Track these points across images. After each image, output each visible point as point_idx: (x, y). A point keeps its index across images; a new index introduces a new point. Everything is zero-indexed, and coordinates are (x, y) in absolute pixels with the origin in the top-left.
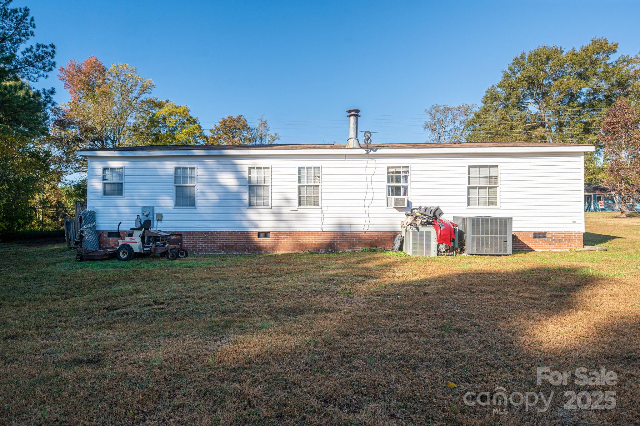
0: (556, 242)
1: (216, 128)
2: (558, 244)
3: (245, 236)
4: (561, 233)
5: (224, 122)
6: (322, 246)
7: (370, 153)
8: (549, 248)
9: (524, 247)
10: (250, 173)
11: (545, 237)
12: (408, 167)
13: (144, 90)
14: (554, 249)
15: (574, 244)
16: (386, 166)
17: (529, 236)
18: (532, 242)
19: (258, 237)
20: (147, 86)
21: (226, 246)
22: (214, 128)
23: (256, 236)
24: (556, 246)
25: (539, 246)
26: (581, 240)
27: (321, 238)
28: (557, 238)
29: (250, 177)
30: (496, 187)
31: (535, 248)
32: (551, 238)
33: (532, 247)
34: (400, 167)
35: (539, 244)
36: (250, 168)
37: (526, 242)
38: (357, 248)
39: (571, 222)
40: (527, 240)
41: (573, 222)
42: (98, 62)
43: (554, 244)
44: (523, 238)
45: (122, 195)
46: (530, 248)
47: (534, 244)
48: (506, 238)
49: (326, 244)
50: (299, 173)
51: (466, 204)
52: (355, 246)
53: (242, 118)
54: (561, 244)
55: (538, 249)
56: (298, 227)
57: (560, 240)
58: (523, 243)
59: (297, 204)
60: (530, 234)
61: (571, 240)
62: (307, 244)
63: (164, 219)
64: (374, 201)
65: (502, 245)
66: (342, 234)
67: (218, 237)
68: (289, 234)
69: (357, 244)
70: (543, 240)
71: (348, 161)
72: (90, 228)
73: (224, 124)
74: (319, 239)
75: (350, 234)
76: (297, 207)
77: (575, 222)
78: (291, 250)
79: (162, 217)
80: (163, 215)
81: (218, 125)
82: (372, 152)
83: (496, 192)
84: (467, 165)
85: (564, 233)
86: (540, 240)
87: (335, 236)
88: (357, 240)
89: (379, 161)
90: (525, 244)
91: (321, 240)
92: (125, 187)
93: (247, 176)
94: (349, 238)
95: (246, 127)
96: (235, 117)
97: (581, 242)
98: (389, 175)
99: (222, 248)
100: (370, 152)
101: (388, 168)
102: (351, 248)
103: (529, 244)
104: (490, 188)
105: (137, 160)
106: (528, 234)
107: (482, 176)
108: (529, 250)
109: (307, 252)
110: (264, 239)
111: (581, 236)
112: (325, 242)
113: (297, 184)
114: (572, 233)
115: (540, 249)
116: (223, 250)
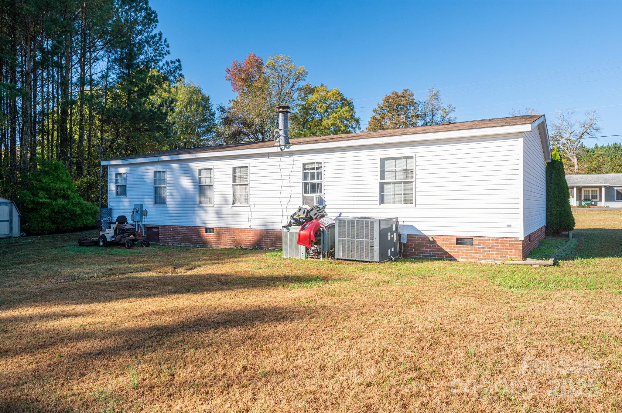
0: (485, 251)
1: (379, 107)
2: (487, 254)
3: (197, 229)
4: (492, 240)
5: (388, 99)
6: (250, 243)
7: (284, 151)
8: (476, 258)
9: (444, 254)
10: (200, 174)
11: (472, 244)
12: (321, 163)
13: (298, 78)
14: (482, 259)
15: (509, 255)
16: (302, 162)
17: (451, 241)
18: (454, 249)
19: (206, 232)
20: (300, 73)
21: (185, 239)
22: (377, 108)
23: (204, 231)
24: (485, 256)
25: (462, 255)
26: (519, 250)
27: (251, 234)
28: (487, 245)
29: (200, 178)
30: (412, 182)
31: (458, 257)
32: (479, 245)
33: (455, 255)
34: (314, 163)
35: (463, 252)
36: (200, 170)
37: (446, 249)
38: (278, 247)
39: (505, 225)
40: (447, 247)
41: (508, 226)
42: (256, 58)
43: (481, 253)
44: (443, 244)
45: (125, 195)
46: (452, 257)
47: (457, 252)
48: (372, 243)
49: (253, 241)
50: (234, 172)
51: (378, 202)
52: (277, 244)
53: (408, 91)
54: (492, 254)
55: (462, 258)
56: (233, 224)
57: (490, 248)
58: (443, 250)
59: (231, 202)
60: (453, 239)
61: (505, 249)
62: (239, 240)
63: (148, 214)
64: (292, 199)
65: (368, 250)
66: (267, 231)
67: (180, 231)
68: (228, 230)
69: (278, 242)
70: (468, 247)
71: (271, 159)
72: (105, 221)
73: (388, 102)
74: (248, 236)
75: (272, 231)
76: (232, 205)
77: (510, 226)
78: (228, 245)
79: (147, 213)
80: (148, 211)
81: (381, 103)
82: (286, 150)
83: (412, 188)
84: (379, 158)
85: (496, 239)
86: (464, 247)
87: (260, 233)
88: (278, 238)
89: (296, 158)
90: (446, 252)
91: (250, 236)
92: (127, 189)
93: (198, 177)
94: (271, 236)
95: (412, 103)
96: (400, 92)
97: (520, 253)
98: (305, 171)
99: (182, 241)
100: (284, 149)
101: (304, 165)
102: (273, 246)
103: (451, 252)
104: (405, 183)
105: (138, 166)
106: (449, 239)
107: (397, 169)
108: (451, 258)
109: (239, 247)
110: (209, 234)
111: (519, 244)
112: (253, 239)
113: (231, 183)
114: (507, 241)
115: (464, 258)
116: (183, 242)
